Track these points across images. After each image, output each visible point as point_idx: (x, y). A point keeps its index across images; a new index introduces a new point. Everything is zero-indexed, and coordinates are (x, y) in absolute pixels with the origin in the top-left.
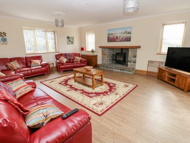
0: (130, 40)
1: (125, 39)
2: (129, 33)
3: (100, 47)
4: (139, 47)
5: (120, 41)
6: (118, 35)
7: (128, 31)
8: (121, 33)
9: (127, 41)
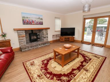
0: (42, 24)
1: (39, 23)
2: (41, 19)
3: (14, 30)
4: (49, 28)
5: (36, 24)
6: (34, 20)
7: (41, 18)
8: (36, 18)
9: (41, 24)
